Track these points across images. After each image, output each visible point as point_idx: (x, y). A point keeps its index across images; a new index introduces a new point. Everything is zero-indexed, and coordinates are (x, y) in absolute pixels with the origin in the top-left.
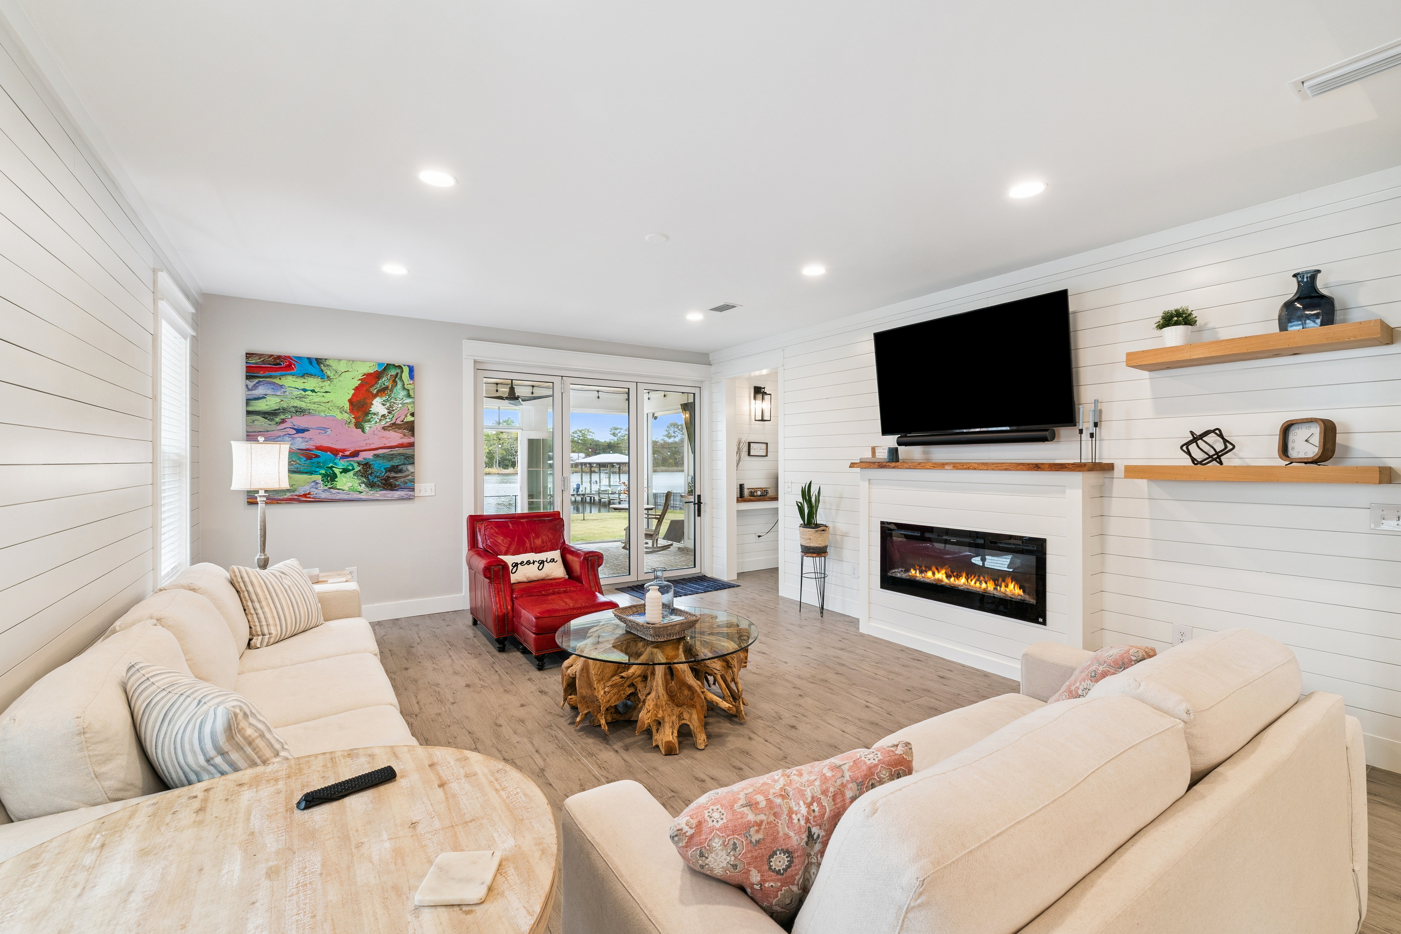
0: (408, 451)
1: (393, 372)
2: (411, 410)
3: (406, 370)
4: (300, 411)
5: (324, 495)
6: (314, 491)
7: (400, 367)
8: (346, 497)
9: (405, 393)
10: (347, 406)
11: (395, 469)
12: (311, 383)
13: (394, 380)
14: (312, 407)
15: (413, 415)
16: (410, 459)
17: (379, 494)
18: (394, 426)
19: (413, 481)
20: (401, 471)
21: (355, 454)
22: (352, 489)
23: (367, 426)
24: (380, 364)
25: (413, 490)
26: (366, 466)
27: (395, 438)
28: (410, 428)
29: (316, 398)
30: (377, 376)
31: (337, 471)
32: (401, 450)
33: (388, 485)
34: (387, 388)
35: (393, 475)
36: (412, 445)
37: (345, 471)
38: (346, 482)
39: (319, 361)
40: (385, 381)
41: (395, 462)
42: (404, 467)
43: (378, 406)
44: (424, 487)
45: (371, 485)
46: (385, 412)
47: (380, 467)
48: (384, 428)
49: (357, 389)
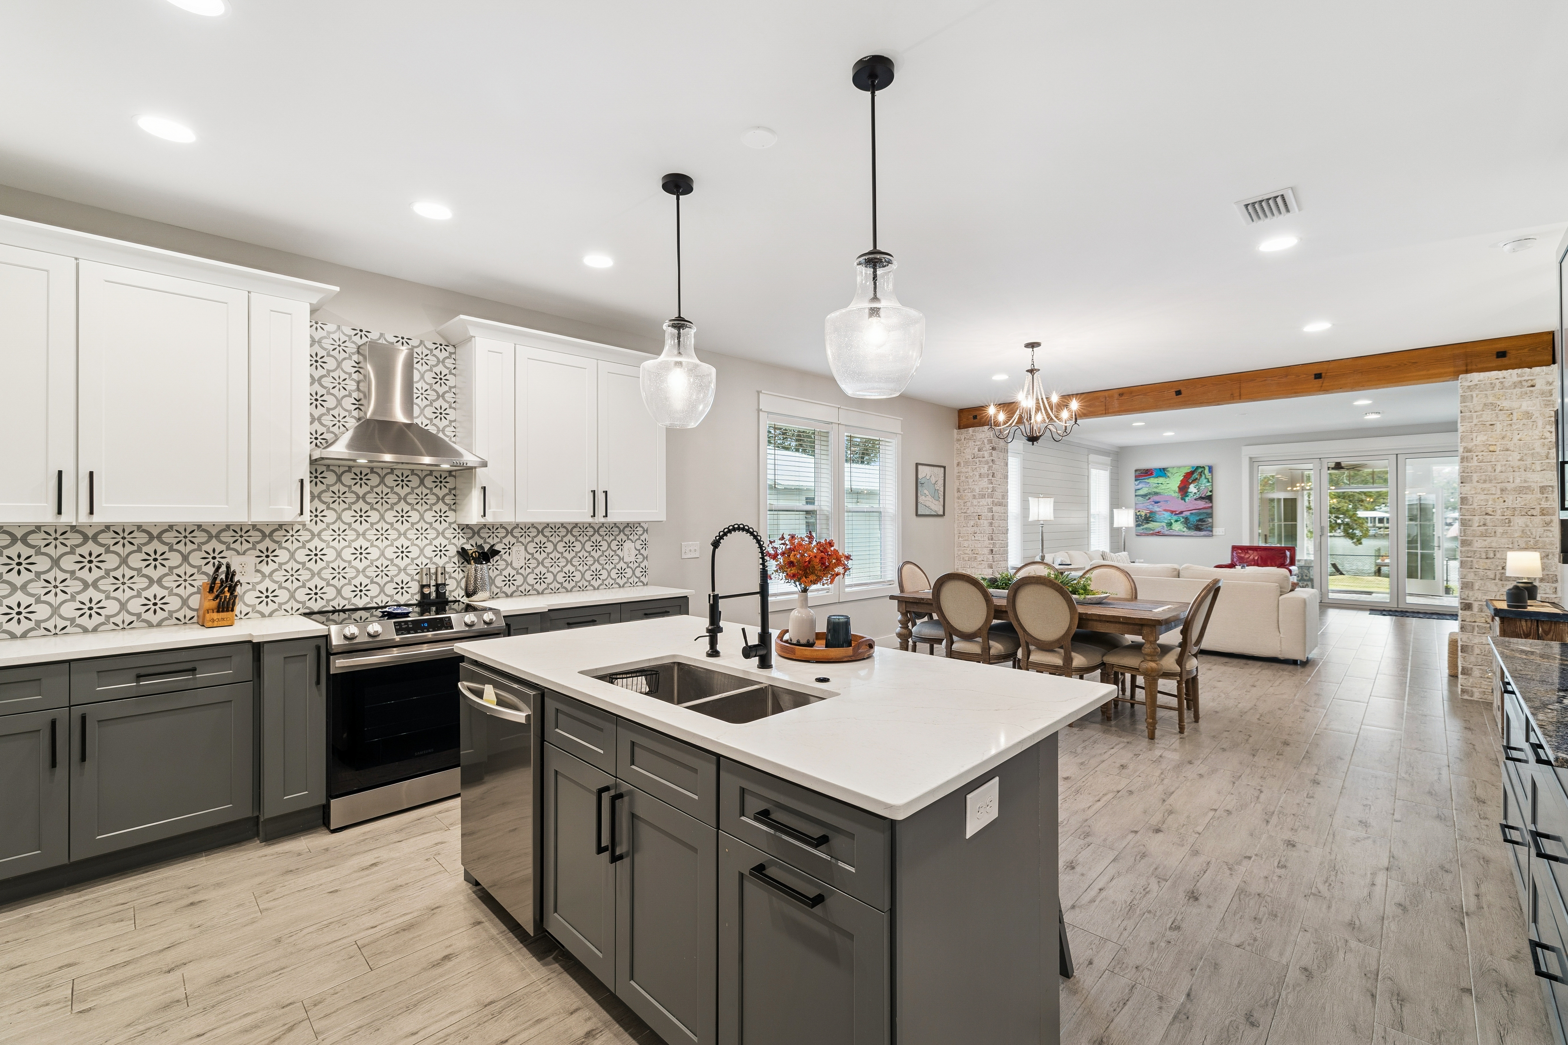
0: (1209, 511)
1: (1200, 470)
2: (1210, 489)
3: (1207, 468)
4: (1156, 494)
5: (1167, 533)
6: (1162, 530)
7: (1203, 467)
8: (1177, 534)
9: (1206, 480)
10: (1177, 489)
11: (1201, 520)
12: (1161, 480)
13: (1201, 474)
14: (1161, 491)
15: (1211, 491)
16: (1211, 515)
17: (1193, 533)
18: (1201, 498)
19: (1212, 527)
20: (1204, 521)
21: (1181, 513)
22: (1180, 530)
23: (1187, 499)
24: (1193, 467)
25: (1212, 531)
26: (1186, 519)
27: (1202, 504)
28: (1210, 498)
29: (1163, 487)
30: (1192, 473)
31: (1173, 521)
32: (1205, 511)
33: (1198, 528)
34: (1197, 479)
35: (1200, 523)
36: (1211, 507)
37: (1176, 521)
38: (1178, 527)
39: (1164, 469)
40: (1196, 475)
41: (1201, 517)
42: (1206, 520)
43: (1192, 489)
44: (1218, 530)
45: (1189, 528)
46: (1196, 491)
47: (1193, 519)
48: (1195, 499)
49: (1182, 481)
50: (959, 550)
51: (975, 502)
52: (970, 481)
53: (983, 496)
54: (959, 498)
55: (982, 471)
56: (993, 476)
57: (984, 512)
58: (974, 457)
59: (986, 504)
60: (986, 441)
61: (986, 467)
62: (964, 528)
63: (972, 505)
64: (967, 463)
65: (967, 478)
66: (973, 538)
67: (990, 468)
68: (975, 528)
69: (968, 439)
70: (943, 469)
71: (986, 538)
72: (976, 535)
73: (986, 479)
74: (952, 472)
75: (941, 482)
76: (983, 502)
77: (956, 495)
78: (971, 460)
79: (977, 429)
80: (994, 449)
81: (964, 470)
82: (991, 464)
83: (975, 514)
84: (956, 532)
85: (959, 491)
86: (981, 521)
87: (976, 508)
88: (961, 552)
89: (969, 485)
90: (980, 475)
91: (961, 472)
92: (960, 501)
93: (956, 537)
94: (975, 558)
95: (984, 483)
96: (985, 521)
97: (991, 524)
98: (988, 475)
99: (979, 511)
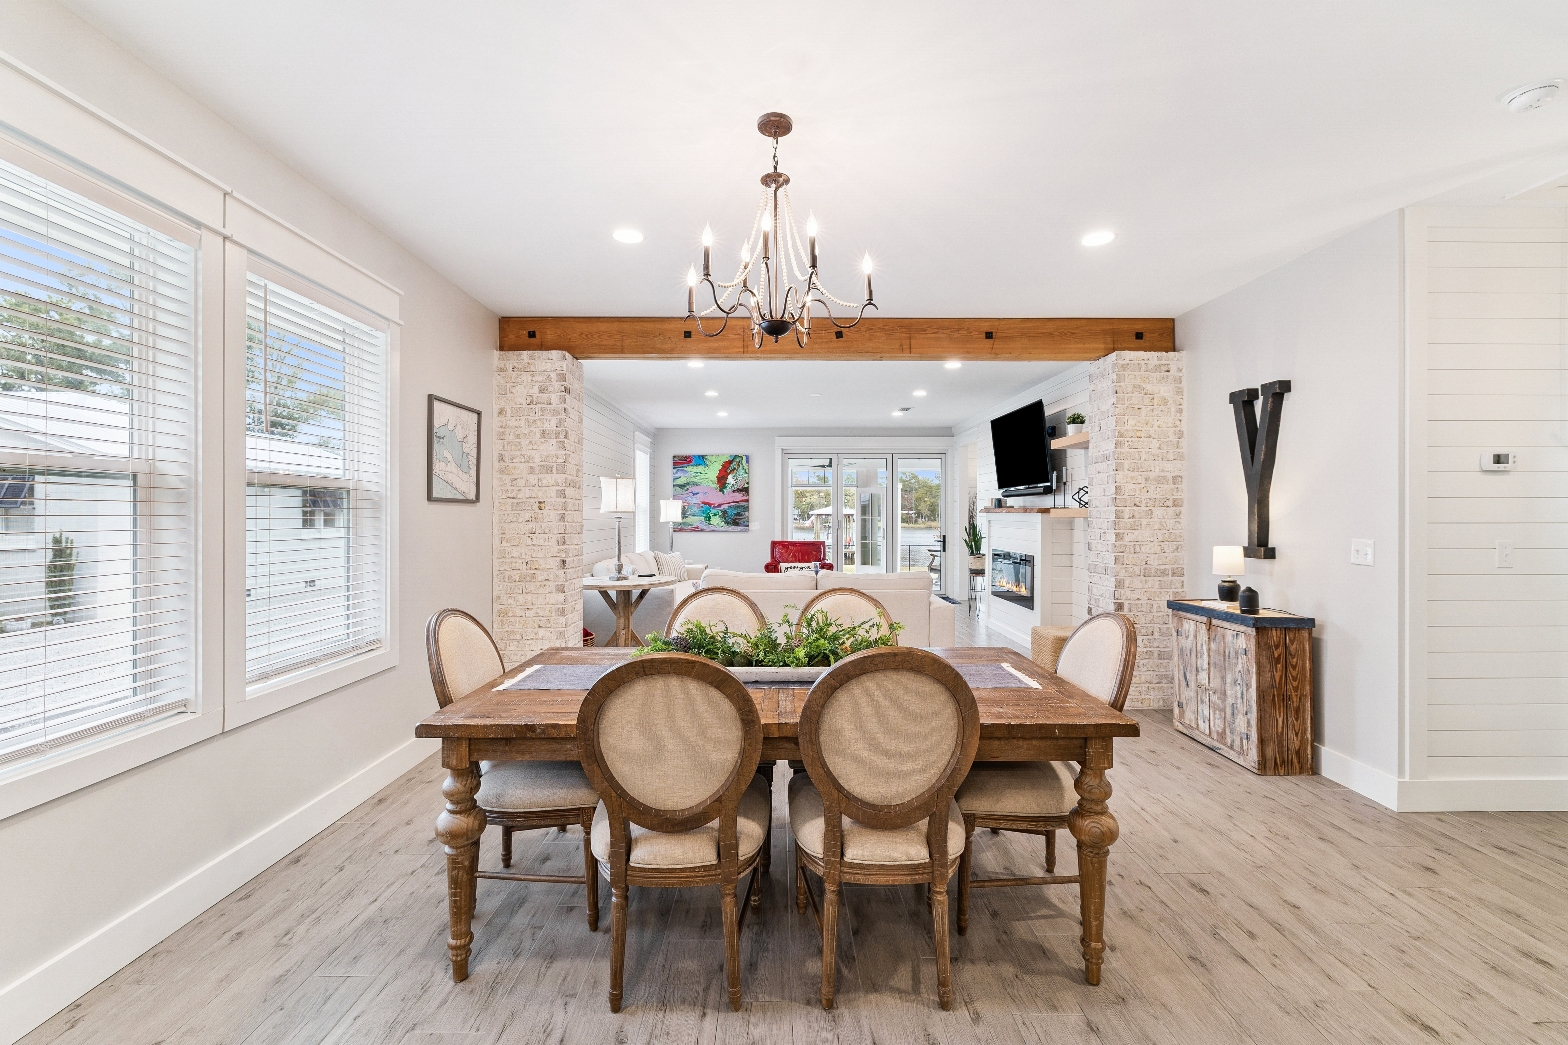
0: (745, 504)
1: (738, 460)
2: (747, 481)
3: (744, 458)
4: (695, 484)
5: (705, 528)
6: (701, 525)
7: (741, 457)
8: (715, 529)
9: (744, 471)
10: (716, 480)
11: (738, 514)
12: (700, 469)
13: (738, 464)
14: (700, 481)
15: (748, 483)
16: (747, 508)
17: (732, 528)
18: (739, 490)
19: (748, 521)
20: (742, 515)
21: (720, 505)
22: (718, 525)
23: (725, 490)
24: (731, 456)
25: (748, 526)
26: (725, 512)
27: (739, 497)
28: (746, 490)
29: (701, 476)
30: (730, 462)
31: (711, 515)
32: (742, 504)
33: (735, 523)
34: (735, 469)
35: (738, 517)
36: (747, 500)
37: (715, 515)
38: (716, 521)
39: (703, 457)
40: (734, 465)
41: (739, 510)
42: (743, 513)
43: (730, 480)
44: (754, 525)
45: (727, 523)
46: (734, 482)
47: (731, 513)
48: (733, 491)
49: (720, 471)
50: (502, 564)
51: (533, 479)
52: (525, 442)
53: (549, 470)
54: (501, 472)
55: (546, 427)
56: (566, 437)
57: (551, 497)
58: (532, 402)
59: (553, 482)
60: (554, 376)
61: (554, 420)
62: (512, 525)
63: (527, 485)
64: (517, 412)
65: (518, 436)
66: (529, 541)
67: (561, 422)
68: (533, 525)
69: (520, 370)
70: (475, 416)
71: (553, 542)
72: (533, 536)
73: (554, 441)
74: (491, 423)
75: (473, 439)
76: (549, 479)
77: (497, 465)
78: (525, 405)
79: (537, 353)
80: (567, 390)
81: (512, 423)
82: (563, 416)
83: (533, 500)
84: (496, 532)
85: (501, 459)
86: (545, 512)
87: (536, 489)
88: (506, 567)
89: (521, 449)
90: (543, 433)
91: (506, 426)
92: (504, 477)
93: (497, 540)
94: (533, 577)
95: (550, 447)
96: (552, 513)
97: (563, 517)
98: (558, 434)
99: (540, 494)
